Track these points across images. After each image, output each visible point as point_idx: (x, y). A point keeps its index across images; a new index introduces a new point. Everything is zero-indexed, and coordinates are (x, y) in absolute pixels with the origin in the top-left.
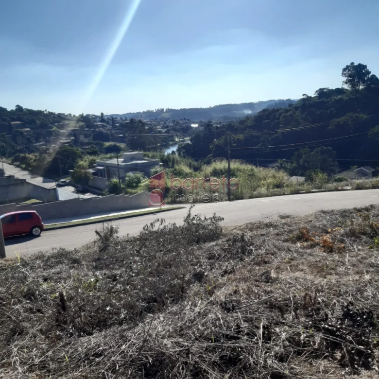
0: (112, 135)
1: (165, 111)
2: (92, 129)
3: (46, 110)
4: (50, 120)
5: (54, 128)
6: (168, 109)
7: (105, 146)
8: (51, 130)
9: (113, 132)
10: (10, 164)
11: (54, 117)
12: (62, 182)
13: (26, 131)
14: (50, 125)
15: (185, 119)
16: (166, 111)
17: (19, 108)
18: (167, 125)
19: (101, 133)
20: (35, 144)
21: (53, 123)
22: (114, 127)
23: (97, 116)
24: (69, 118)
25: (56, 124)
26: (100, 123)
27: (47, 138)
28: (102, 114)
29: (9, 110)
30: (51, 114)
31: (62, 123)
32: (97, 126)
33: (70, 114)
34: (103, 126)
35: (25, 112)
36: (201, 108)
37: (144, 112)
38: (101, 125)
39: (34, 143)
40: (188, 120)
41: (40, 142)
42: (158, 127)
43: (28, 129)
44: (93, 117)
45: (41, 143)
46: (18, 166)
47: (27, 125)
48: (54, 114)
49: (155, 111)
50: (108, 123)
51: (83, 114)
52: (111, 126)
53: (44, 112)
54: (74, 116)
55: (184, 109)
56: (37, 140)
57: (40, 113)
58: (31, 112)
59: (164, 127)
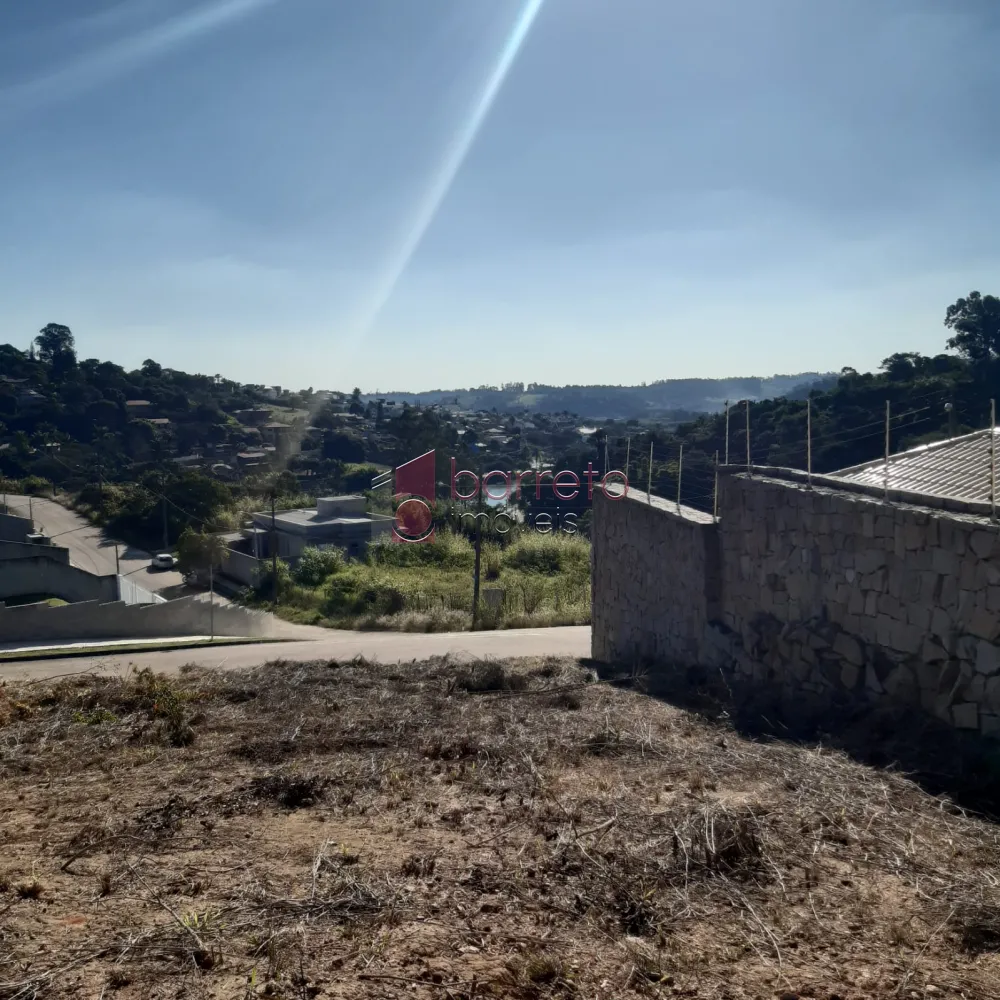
0: (372, 444)
1: (526, 389)
2: (325, 430)
3: (218, 376)
4: (225, 401)
5: (232, 421)
6: (535, 385)
7: (347, 474)
8: (221, 425)
9: (377, 437)
10: (69, 508)
11: (237, 394)
12: (162, 559)
13: (159, 426)
14: (221, 413)
15: (566, 413)
16: (530, 391)
17: (152, 368)
18: (516, 425)
19: (344, 439)
20: (176, 460)
21: (229, 409)
22: (380, 427)
23: (342, 396)
24: (273, 396)
25: (238, 411)
26: (348, 415)
27: (210, 445)
28: (357, 391)
29: (128, 370)
30: (228, 385)
31: (251, 410)
32: (340, 422)
33: (278, 389)
34: (354, 422)
35: (166, 377)
36: (620, 387)
37: (472, 389)
38: (349, 418)
39: (176, 456)
40: (575, 416)
41: (190, 454)
42: (493, 430)
43: (166, 421)
44: (335, 397)
45: (192, 457)
46: (83, 515)
47: (164, 411)
48: (236, 386)
49: (500, 389)
50: (367, 415)
51: (311, 389)
52: (374, 424)
53: (212, 378)
54: (286, 392)
55: (576, 387)
56: (183, 450)
57: (202, 381)
58: (181, 379)
59: (507, 432)
